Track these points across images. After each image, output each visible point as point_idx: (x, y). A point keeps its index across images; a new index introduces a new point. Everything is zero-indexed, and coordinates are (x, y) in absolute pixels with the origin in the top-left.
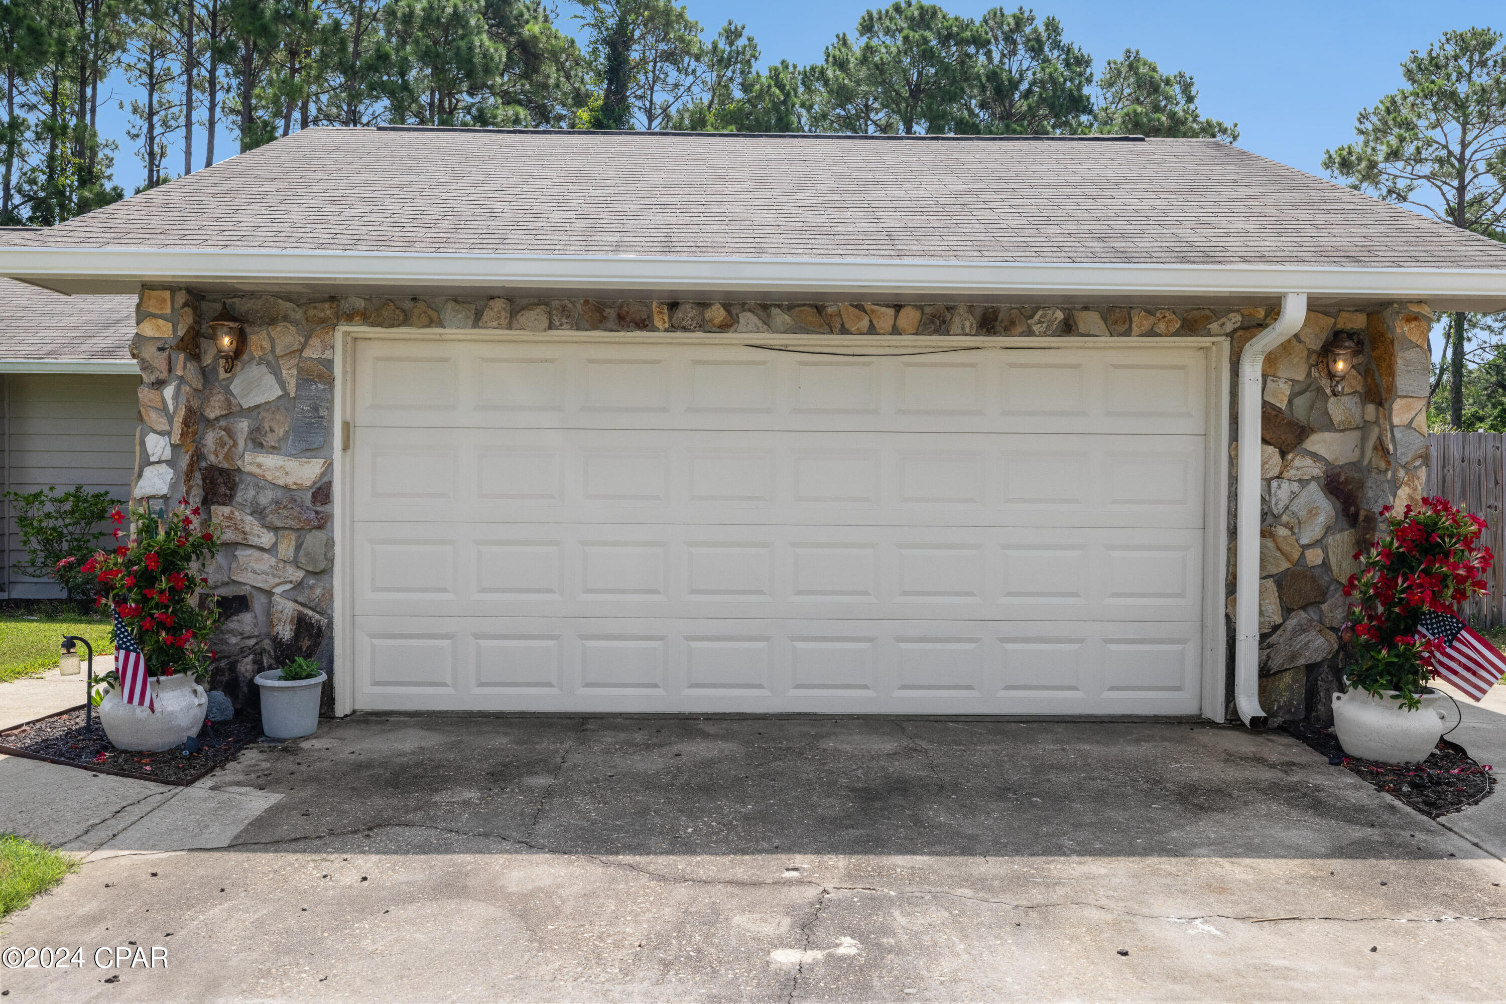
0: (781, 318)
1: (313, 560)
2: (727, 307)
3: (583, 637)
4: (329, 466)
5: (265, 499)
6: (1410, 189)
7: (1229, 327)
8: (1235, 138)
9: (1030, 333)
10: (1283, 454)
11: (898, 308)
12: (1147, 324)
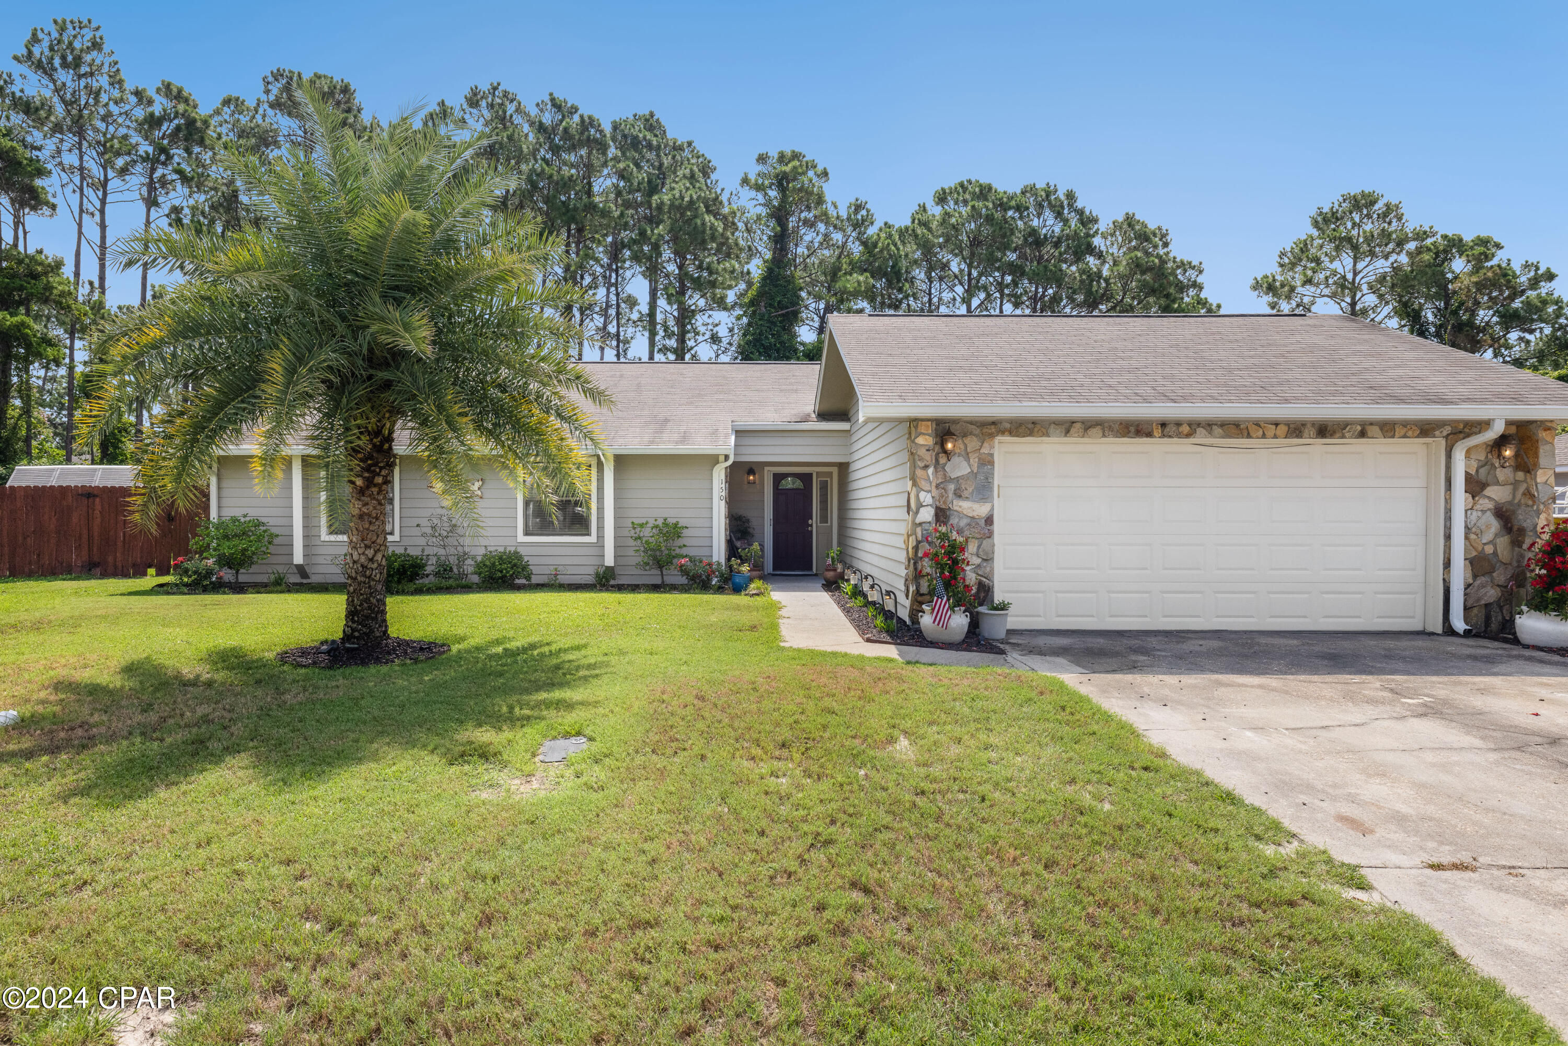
0: (1218, 431)
1: (987, 554)
2: (1190, 425)
3: (1109, 592)
4: (992, 508)
5: (963, 523)
6: (1313, 303)
7: (1445, 433)
8: (1201, 272)
9: (1343, 437)
10: (1473, 497)
11: (1277, 425)
12: (1403, 432)
